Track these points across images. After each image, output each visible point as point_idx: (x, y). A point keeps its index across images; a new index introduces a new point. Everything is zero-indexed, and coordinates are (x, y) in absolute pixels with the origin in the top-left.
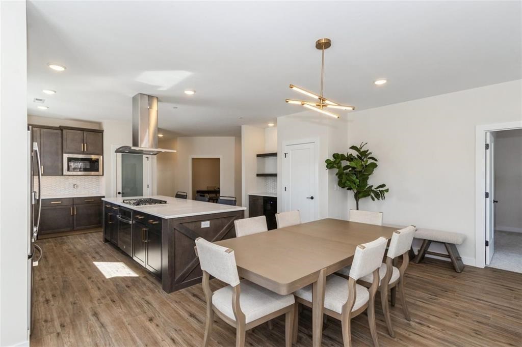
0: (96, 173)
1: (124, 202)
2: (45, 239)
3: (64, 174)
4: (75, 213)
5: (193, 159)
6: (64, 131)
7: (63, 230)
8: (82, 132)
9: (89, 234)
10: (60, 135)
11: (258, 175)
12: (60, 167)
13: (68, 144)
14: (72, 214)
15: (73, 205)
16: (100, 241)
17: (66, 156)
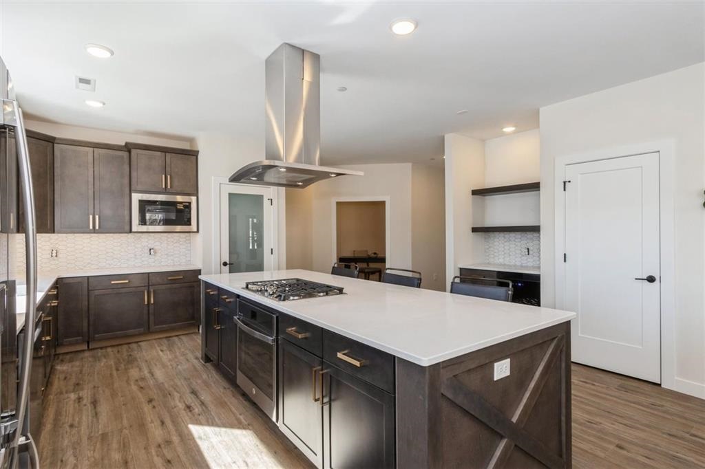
0: (185, 228)
1: (247, 287)
2: (101, 348)
3: (134, 229)
4: (152, 302)
5: (338, 203)
6: (134, 152)
7: (131, 331)
8: (163, 153)
9: (176, 339)
10: (127, 161)
11: (475, 230)
12: (127, 218)
13: (140, 176)
14: (146, 303)
15: (149, 286)
16: (197, 358)
17: (136, 197)
